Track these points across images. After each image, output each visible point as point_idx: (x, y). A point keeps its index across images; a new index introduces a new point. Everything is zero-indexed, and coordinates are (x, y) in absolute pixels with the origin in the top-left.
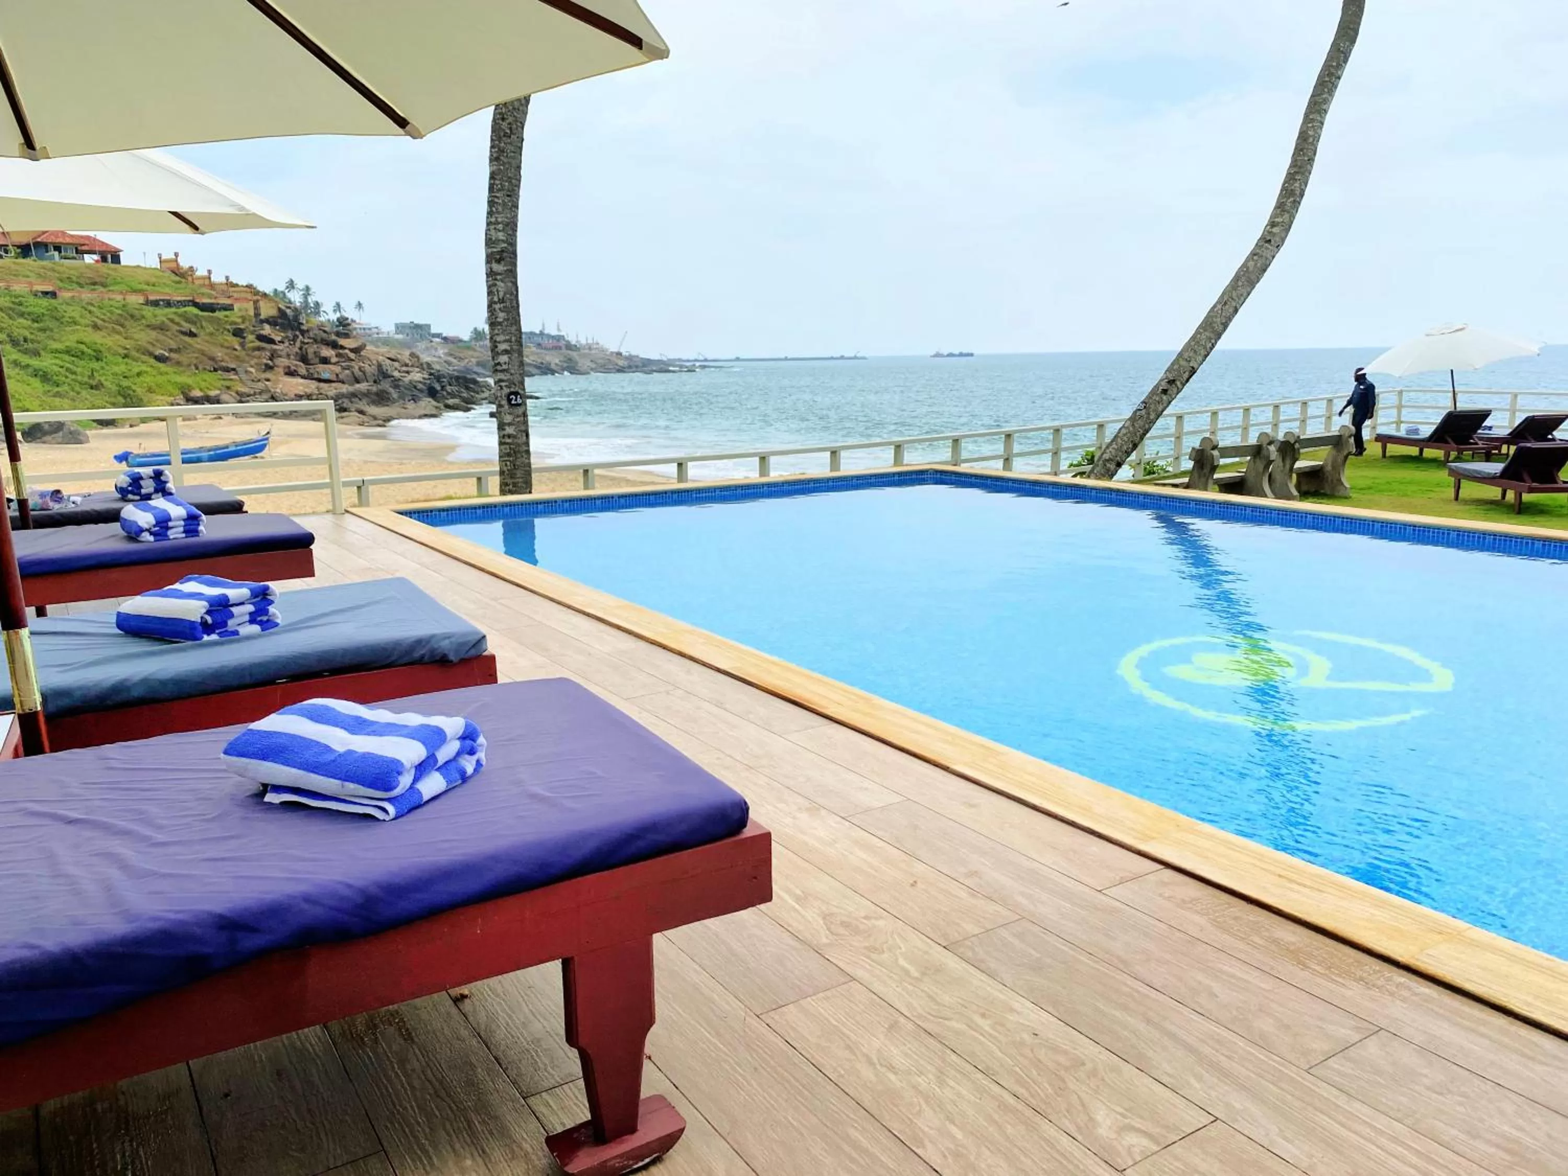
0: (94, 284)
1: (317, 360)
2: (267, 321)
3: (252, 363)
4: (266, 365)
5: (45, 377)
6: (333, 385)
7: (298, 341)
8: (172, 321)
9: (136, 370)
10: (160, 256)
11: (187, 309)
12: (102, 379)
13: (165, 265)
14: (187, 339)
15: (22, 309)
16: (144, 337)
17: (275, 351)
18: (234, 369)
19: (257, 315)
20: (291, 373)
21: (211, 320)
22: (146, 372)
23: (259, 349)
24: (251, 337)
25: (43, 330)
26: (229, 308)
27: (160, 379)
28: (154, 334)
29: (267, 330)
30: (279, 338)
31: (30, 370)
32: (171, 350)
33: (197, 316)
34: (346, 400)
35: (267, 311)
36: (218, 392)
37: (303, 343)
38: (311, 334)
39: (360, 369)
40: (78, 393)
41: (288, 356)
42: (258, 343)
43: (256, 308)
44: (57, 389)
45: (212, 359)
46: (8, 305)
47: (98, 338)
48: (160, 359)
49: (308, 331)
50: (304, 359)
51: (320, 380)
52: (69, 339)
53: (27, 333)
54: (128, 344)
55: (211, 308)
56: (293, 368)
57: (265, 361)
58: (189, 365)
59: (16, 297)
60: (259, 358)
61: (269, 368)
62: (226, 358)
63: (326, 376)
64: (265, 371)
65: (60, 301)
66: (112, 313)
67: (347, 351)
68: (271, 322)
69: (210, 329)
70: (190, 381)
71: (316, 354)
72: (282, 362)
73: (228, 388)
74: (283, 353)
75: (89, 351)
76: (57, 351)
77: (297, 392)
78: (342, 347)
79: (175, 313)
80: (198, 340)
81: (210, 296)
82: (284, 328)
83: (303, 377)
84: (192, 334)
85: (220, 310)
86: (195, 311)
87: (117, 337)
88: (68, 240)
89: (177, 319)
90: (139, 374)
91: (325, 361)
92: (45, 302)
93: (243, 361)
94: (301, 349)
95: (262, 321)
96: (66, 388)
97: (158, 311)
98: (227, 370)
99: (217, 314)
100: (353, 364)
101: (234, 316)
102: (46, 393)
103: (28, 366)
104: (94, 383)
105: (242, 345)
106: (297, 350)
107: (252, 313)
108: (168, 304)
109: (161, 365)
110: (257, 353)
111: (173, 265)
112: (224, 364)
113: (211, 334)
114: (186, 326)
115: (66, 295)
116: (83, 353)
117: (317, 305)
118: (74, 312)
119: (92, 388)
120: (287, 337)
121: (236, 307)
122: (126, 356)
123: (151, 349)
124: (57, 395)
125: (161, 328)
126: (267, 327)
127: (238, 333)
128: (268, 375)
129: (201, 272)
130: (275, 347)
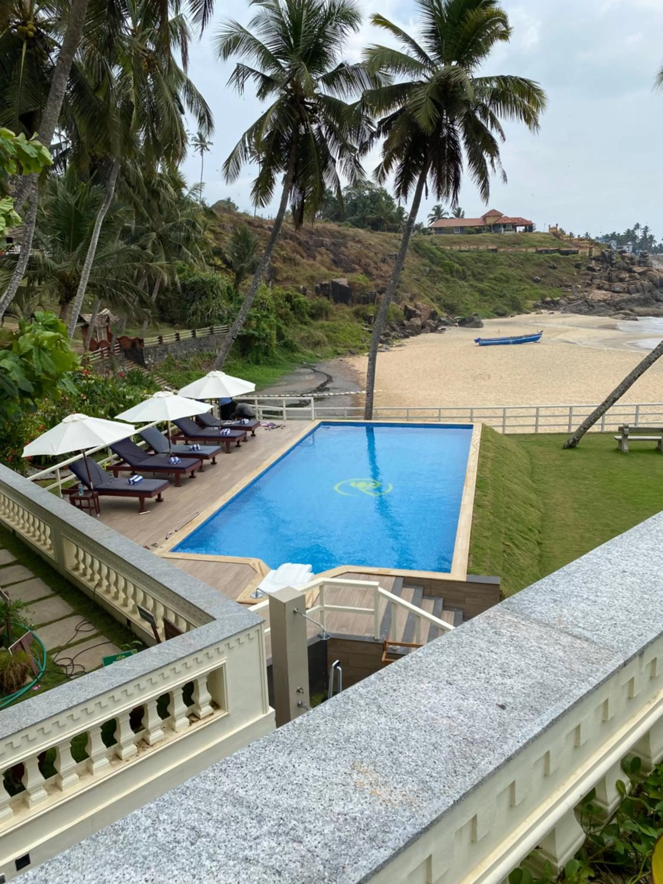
0: (515, 244)
1: (617, 280)
2: (594, 259)
3: (581, 281)
4: (588, 283)
5: (482, 292)
6: (621, 294)
7: (608, 269)
8: (546, 261)
9: (523, 287)
10: (549, 226)
11: (555, 254)
12: (506, 292)
13: (552, 231)
14: (551, 270)
15: (482, 259)
16: (530, 269)
17: (594, 275)
18: (570, 286)
19: (590, 255)
20: (599, 288)
21: (565, 260)
22: (526, 288)
23: (586, 274)
24: (583, 268)
25: (487, 268)
26: (576, 253)
27: (532, 292)
28: (536, 268)
29: (593, 264)
30: (598, 268)
31: (477, 289)
32: (542, 277)
33: (558, 258)
34: (624, 304)
35: (596, 252)
36: (559, 298)
37: (611, 270)
38: (617, 265)
39: (641, 284)
40: (494, 300)
41: (601, 278)
42: (587, 272)
43: (590, 252)
44: (485, 298)
45: (561, 280)
46: (476, 257)
47: (510, 272)
48: (537, 281)
49: (615, 263)
50: (610, 279)
51: (614, 292)
52: (498, 272)
53: (480, 271)
54: (523, 274)
55: (567, 253)
56: (601, 285)
57: (587, 281)
58: (548, 285)
59: (480, 252)
60: (585, 279)
61: (589, 285)
62: (568, 280)
63: (618, 289)
64: (586, 287)
65: (498, 253)
66: (519, 258)
67: (636, 274)
68: (596, 259)
69: (564, 264)
70: (546, 293)
71: (617, 276)
72: (597, 281)
73: (565, 296)
74: (599, 277)
75: (504, 278)
76: (490, 279)
77: (599, 299)
78: (634, 272)
79: (548, 257)
80: (556, 270)
81: (568, 247)
82: (603, 262)
83: (606, 290)
84: (554, 268)
85: (571, 254)
86: (557, 255)
87: (519, 270)
88: (510, 221)
89: (548, 260)
90: (523, 290)
91: (622, 280)
92: (491, 255)
93: (576, 282)
94: (609, 274)
95: (592, 259)
96: (488, 297)
97: (542, 256)
98: (567, 286)
99: (570, 256)
100: (637, 281)
101: (577, 258)
102: (480, 300)
103: (476, 287)
104: (502, 294)
105: (578, 273)
106: (606, 274)
107: (587, 254)
108: (547, 252)
109: (535, 284)
110: (584, 277)
111: (555, 230)
112: (566, 283)
113: (564, 267)
114: (552, 263)
115: (502, 250)
116: (501, 279)
117: (651, 237)
118: (502, 259)
119: (501, 297)
120: (603, 267)
121: (580, 251)
122: (520, 280)
123: (533, 276)
124: (485, 301)
125: (540, 265)
126: (594, 262)
127: (578, 266)
128: (588, 289)
129: (568, 233)
130: (595, 273)
